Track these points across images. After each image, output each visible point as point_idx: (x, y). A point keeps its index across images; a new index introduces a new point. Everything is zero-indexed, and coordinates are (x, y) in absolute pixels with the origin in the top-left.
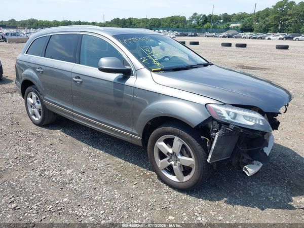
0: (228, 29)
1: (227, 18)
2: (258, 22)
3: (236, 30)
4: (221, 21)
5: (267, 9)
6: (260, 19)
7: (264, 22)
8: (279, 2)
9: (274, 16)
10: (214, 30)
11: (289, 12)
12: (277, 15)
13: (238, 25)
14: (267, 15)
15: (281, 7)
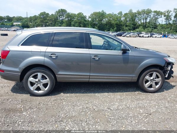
0: (13, 26)
1: (10, 19)
2: (32, 22)
3: (18, 26)
4: (6, 20)
5: (35, 16)
6: (32, 21)
7: (35, 23)
8: (41, 13)
9: (40, 20)
10: (3, 26)
11: (48, 18)
12: (41, 20)
13: (19, 23)
14: (36, 19)
15: (43, 15)
